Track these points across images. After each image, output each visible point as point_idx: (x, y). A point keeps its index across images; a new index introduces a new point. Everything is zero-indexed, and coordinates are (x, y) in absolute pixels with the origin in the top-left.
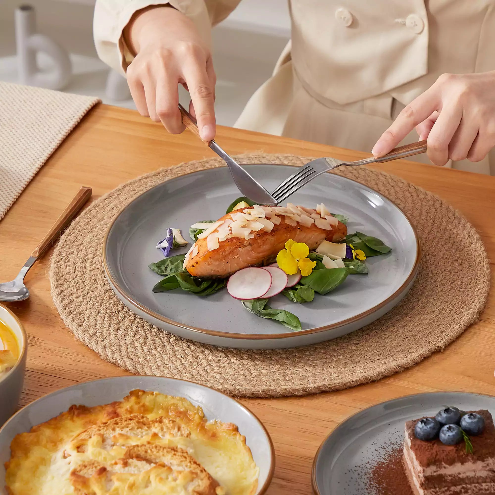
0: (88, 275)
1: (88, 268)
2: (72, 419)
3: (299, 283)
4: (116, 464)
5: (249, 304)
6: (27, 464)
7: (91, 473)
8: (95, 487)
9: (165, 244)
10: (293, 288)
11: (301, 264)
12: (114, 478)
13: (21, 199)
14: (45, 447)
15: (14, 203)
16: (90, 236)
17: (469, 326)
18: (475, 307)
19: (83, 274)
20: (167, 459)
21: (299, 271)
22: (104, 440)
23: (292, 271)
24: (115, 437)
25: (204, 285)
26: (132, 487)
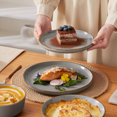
0: (19, 81)
1: (20, 80)
2: (61, 103)
3: (66, 83)
4: (70, 110)
5: (54, 87)
6: (50, 110)
7: (64, 111)
8: (65, 114)
9: (37, 75)
10: (64, 84)
11: (66, 79)
12: (69, 113)
13: (6, 68)
14: (55, 107)
15: (4, 68)
16: (20, 74)
17: (103, 93)
18: (105, 89)
19: (18, 81)
20: (81, 110)
21: (66, 80)
22: (68, 106)
23: (64, 80)
24: (70, 106)
25: (45, 83)
26: (73, 115)
